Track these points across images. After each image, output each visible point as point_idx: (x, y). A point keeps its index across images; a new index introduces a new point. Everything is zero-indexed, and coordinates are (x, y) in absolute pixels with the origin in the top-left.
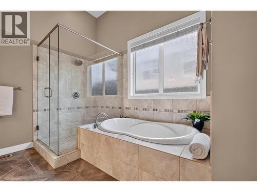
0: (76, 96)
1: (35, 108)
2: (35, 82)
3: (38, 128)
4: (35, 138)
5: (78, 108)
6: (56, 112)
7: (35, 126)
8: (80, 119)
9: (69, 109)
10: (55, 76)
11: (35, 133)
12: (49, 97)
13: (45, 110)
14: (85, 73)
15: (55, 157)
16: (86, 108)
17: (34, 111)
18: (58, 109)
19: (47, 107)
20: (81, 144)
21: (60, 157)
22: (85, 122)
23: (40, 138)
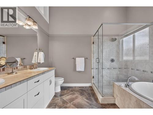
0: (112, 61)
1: (92, 67)
2: (92, 54)
3: (93, 77)
4: (92, 82)
5: (114, 68)
6: (101, 70)
7: (92, 76)
8: (115, 76)
9: (108, 68)
10: (101, 50)
11: (93, 79)
12: (98, 63)
13: (96, 69)
14: (118, 46)
15: (101, 97)
16: (119, 68)
17: (92, 69)
18: (102, 69)
19: (97, 67)
20: (116, 95)
21: (103, 98)
22: (118, 80)
23: (94, 82)
